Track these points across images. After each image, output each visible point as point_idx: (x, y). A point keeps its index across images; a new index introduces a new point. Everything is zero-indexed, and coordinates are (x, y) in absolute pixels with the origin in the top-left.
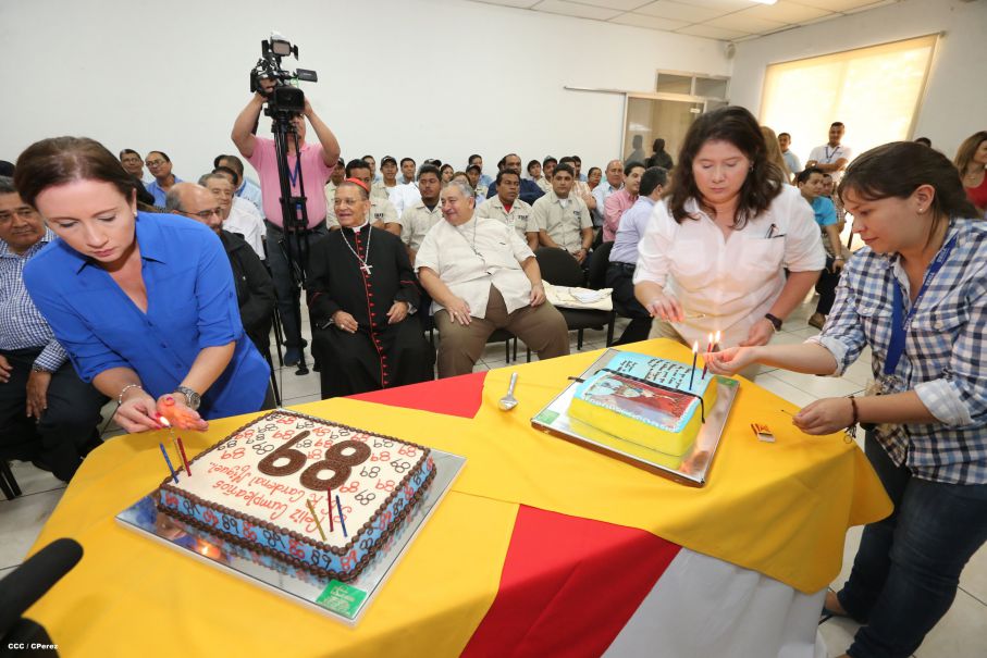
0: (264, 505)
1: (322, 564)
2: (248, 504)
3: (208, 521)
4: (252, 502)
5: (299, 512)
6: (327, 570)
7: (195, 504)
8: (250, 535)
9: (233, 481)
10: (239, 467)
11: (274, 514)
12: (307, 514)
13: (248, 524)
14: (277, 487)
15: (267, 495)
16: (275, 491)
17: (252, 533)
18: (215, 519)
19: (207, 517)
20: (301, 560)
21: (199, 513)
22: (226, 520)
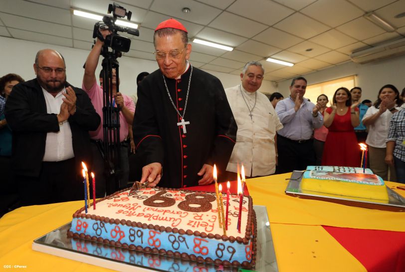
0: (162, 219)
1: (227, 255)
2: (149, 220)
3: (115, 237)
4: (151, 218)
5: (192, 222)
6: (231, 262)
7: (104, 224)
8: (154, 242)
9: (130, 210)
10: (130, 204)
11: (173, 223)
12: (199, 222)
13: (154, 232)
14: (166, 211)
15: (161, 215)
16: (166, 213)
17: (157, 240)
18: (122, 234)
19: (114, 233)
20: (204, 257)
21: (107, 232)
22: (132, 232)
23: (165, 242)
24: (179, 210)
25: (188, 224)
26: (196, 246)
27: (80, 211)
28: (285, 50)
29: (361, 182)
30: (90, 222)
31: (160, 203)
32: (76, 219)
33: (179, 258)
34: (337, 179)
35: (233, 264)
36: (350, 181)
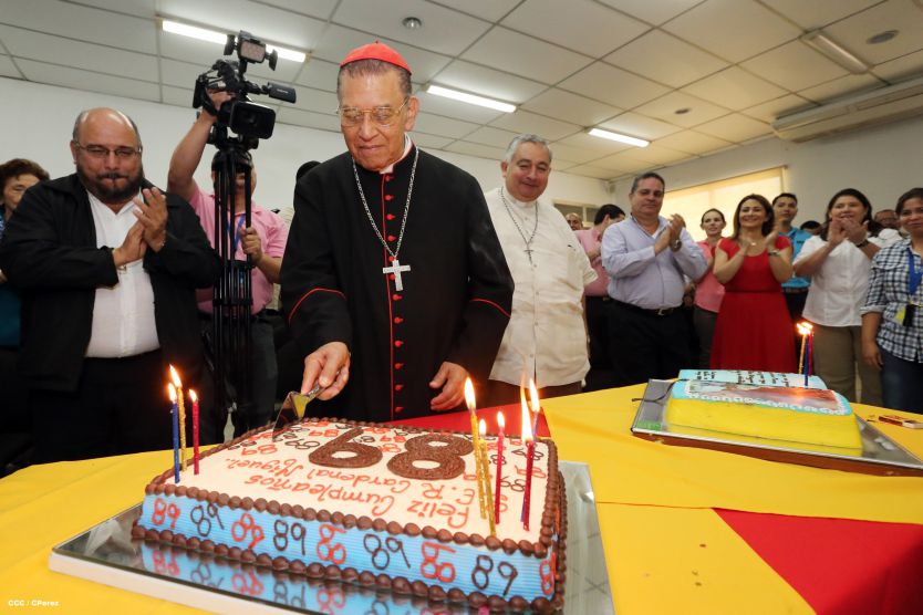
0: (351, 497)
1: (497, 583)
2: (320, 499)
3: (239, 540)
4: (326, 496)
5: (420, 503)
6: (507, 599)
7: (216, 510)
8: (331, 552)
9: (277, 474)
10: (278, 462)
11: (376, 508)
12: (435, 505)
13: (331, 529)
14: (359, 478)
15: (348, 487)
16: (359, 483)
17: (338, 546)
18: (257, 532)
19: (239, 531)
20: (446, 588)
21: (222, 527)
22: (281, 529)
23: (355, 551)
24: (390, 475)
25: (410, 509)
26: (428, 560)
27: (162, 479)
28: (629, 111)
29: (800, 407)
30: (185, 504)
31: (347, 460)
32: (153, 497)
33: (387, 588)
34: (747, 400)
35: (511, 603)
36: (775, 404)
